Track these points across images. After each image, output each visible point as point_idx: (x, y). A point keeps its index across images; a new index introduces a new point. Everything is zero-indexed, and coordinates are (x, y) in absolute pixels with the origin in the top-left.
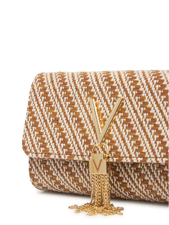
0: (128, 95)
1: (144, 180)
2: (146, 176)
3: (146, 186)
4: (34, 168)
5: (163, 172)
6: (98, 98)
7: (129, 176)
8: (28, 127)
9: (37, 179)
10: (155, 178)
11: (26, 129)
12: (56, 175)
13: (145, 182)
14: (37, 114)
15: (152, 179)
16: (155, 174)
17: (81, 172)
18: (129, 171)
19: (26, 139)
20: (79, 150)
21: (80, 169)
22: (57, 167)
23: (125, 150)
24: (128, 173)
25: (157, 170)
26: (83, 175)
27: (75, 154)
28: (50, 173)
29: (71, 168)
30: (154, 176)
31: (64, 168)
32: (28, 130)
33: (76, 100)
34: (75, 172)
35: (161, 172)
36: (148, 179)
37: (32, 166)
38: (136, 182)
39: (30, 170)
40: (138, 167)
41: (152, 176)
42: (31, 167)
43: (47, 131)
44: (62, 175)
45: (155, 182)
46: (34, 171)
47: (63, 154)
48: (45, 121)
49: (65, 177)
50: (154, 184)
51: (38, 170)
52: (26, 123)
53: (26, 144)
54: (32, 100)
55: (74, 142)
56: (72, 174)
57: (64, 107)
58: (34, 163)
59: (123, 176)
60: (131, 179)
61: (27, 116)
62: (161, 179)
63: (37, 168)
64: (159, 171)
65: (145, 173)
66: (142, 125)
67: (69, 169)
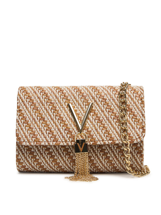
0: (95, 101)
1: (107, 157)
2: (109, 154)
3: (108, 161)
4: (21, 154)
5: (121, 151)
6: (73, 103)
7: (96, 155)
8: (20, 124)
9: (22, 162)
10: (114, 155)
11: (18, 126)
12: (39, 158)
13: (108, 158)
14: (27, 114)
15: (113, 155)
16: (115, 152)
17: (60, 154)
18: (96, 151)
19: (19, 132)
20: (63, 138)
21: (59, 152)
22: (40, 152)
23: (98, 136)
24: (95, 153)
25: (116, 150)
26: (61, 156)
27: (61, 141)
28: (34, 157)
29: (52, 152)
30: (114, 153)
31: (46, 152)
32: (20, 126)
33: (56, 105)
34: (55, 155)
35: (119, 150)
36: (110, 156)
37: (19, 152)
38: (101, 158)
39: (17, 156)
40: (103, 148)
41: (112, 154)
42: (18, 154)
43: (36, 126)
44: (44, 158)
45: (115, 157)
46: (20, 156)
47: (51, 142)
48: (34, 119)
49: (47, 159)
50: (113, 159)
51: (24, 156)
52: (17, 121)
53: (20, 136)
54: (20, 105)
55: (59, 133)
56: (52, 157)
57: (48, 110)
58: (21, 150)
59: (91, 155)
60: (98, 156)
61: (18, 116)
62: (119, 155)
63: (23, 154)
64: (117, 150)
65: (108, 152)
66: (108, 120)
67: (50, 153)
